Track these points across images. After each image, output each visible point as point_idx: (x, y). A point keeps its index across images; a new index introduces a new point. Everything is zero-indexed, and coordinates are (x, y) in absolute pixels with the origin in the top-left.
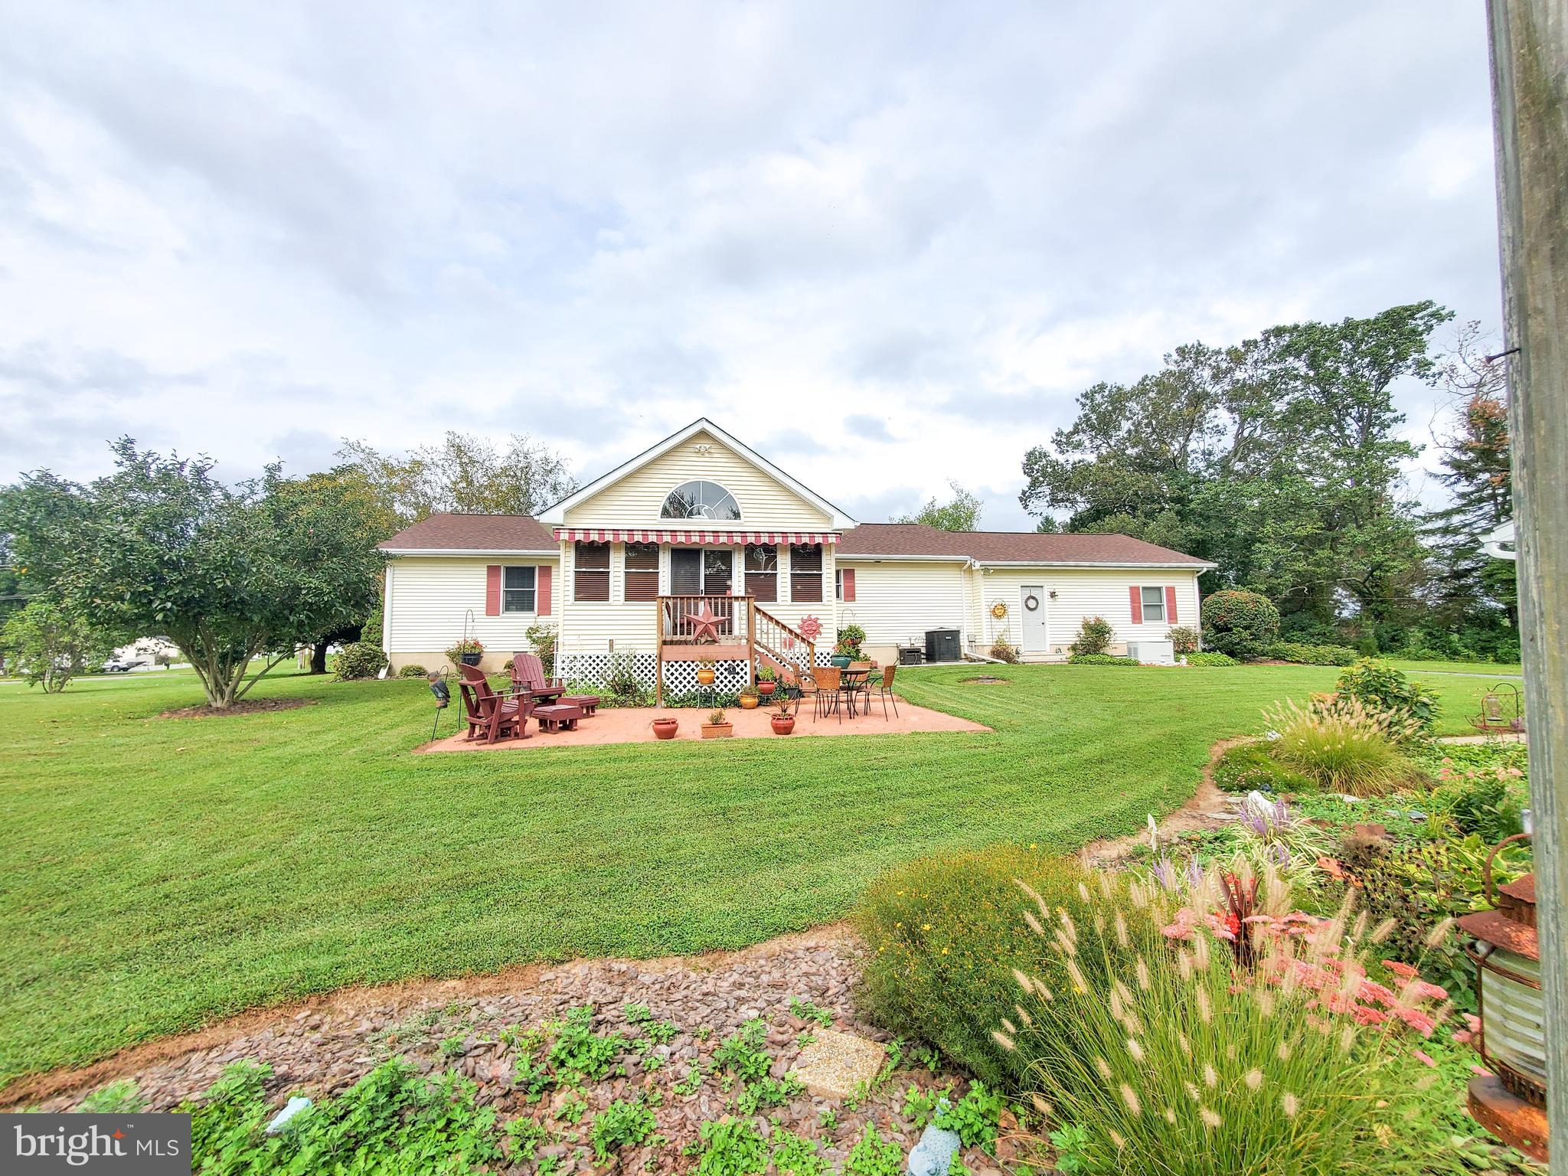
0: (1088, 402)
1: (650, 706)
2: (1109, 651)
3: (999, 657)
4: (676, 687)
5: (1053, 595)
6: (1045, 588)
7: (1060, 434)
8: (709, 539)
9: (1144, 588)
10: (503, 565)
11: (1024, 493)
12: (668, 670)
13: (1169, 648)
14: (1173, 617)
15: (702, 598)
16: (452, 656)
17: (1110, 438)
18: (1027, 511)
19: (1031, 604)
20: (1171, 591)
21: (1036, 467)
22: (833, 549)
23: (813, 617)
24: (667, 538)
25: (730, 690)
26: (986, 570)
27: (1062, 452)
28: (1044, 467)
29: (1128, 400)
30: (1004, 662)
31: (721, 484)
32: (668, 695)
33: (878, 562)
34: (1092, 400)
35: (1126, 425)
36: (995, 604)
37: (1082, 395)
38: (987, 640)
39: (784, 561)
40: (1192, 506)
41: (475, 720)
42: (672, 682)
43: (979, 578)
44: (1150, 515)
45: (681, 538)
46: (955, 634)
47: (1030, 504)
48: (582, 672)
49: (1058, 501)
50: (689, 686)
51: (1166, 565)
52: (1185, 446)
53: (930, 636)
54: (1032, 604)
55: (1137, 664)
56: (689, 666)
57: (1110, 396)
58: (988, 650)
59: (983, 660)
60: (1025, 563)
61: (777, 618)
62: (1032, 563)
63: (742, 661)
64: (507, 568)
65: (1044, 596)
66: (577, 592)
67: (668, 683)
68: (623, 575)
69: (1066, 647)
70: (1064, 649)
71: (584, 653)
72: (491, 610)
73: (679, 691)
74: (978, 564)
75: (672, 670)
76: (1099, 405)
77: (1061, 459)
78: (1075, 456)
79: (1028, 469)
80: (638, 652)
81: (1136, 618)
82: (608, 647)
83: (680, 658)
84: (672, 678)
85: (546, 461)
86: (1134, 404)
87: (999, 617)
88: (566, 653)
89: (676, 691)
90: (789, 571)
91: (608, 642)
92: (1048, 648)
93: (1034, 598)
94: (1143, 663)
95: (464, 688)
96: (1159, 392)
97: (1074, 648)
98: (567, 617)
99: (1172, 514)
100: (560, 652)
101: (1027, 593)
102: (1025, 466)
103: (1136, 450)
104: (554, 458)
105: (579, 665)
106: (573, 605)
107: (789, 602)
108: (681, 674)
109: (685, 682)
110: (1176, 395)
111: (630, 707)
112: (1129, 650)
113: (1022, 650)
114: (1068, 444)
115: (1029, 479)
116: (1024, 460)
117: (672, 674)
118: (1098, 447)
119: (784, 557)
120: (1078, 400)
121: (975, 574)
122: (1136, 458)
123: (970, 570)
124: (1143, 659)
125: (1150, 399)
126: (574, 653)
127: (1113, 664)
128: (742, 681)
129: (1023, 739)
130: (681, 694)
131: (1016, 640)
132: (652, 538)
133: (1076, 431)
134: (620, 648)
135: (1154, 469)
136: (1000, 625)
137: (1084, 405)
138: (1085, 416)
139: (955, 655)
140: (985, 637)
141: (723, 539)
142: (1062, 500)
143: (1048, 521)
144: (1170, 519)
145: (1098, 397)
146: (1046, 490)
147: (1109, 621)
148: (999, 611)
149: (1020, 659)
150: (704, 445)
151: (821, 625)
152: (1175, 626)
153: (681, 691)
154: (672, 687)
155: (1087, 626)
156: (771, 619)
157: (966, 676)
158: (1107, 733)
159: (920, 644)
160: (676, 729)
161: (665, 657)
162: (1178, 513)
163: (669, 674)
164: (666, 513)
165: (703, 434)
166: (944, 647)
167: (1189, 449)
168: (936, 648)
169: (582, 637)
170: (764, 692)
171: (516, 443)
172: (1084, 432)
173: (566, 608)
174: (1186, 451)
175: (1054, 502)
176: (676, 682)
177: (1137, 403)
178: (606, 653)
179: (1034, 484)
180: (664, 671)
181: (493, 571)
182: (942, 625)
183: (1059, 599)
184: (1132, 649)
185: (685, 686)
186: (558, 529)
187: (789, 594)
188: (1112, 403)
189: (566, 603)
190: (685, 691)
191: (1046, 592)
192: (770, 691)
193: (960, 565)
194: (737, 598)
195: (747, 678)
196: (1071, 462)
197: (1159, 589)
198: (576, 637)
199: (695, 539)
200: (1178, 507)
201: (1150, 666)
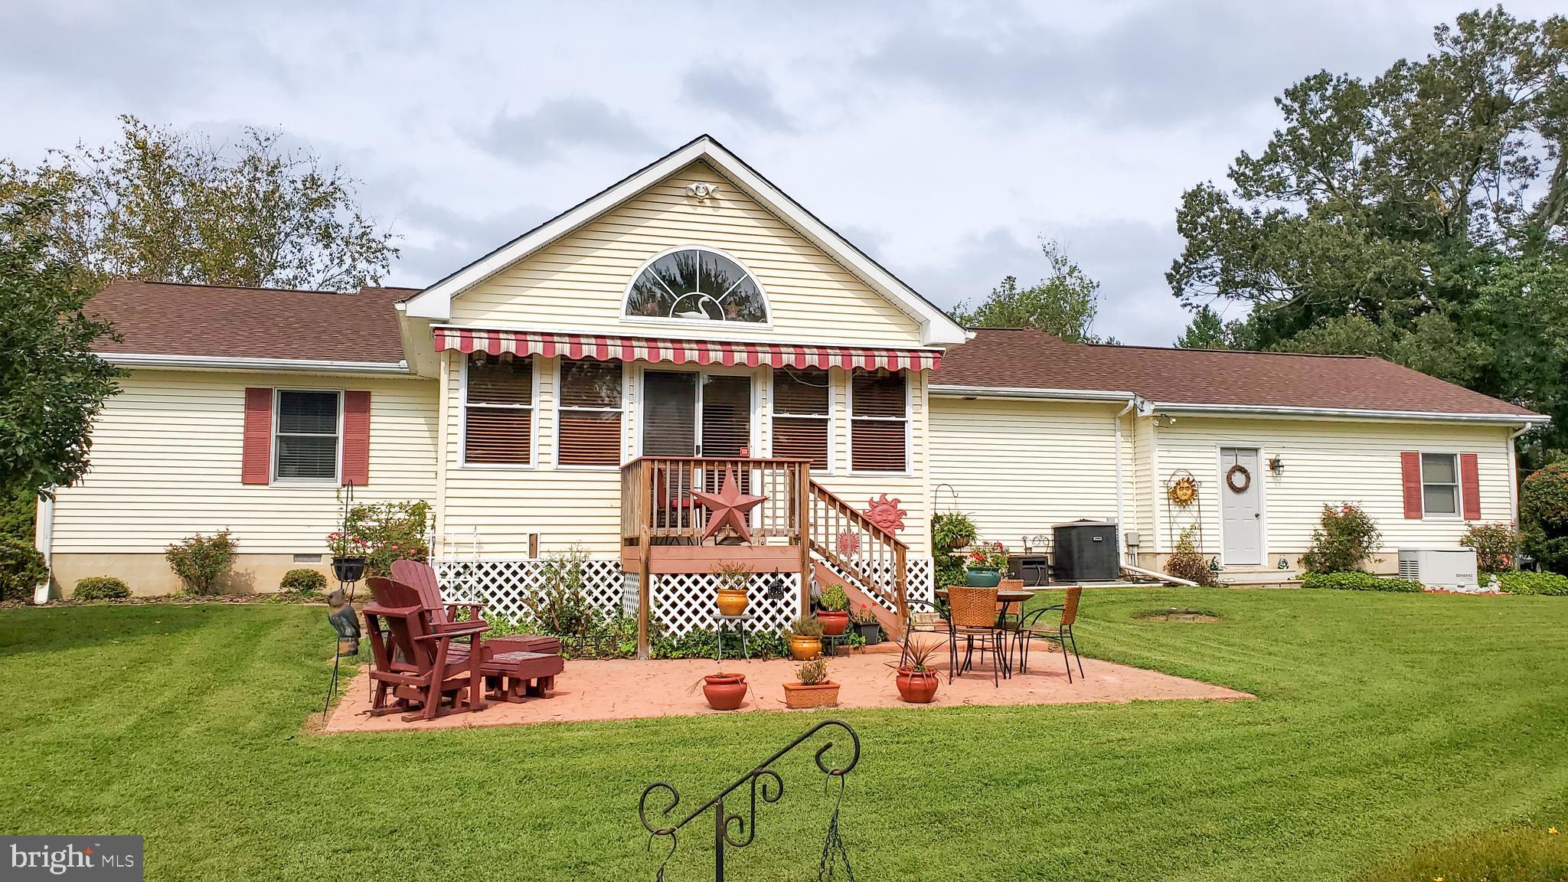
0: (1296, 106)
1: (624, 656)
2: (1369, 566)
3: (1183, 575)
4: (674, 620)
5: (1275, 465)
6: (1262, 452)
7: (1244, 160)
8: (716, 356)
9: (1425, 456)
10: (277, 387)
11: (1177, 266)
12: (659, 590)
13: (1470, 562)
14: (1473, 508)
15: (698, 463)
16: (177, 558)
17: (1332, 173)
18: (1179, 301)
19: (1238, 482)
20: (1471, 461)
21: (1203, 220)
22: (925, 379)
23: (889, 498)
24: (641, 352)
25: (766, 626)
26: (1163, 419)
27: (1248, 196)
28: (1215, 223)
29: (1368, 104)
30: (1193, 584)
31: (732, 256)
32: (659, 635)
33: (970, 399)
34: (1303, 106)
35: (1361, 150)
36: (1176, 479)
37: (1287, 93)
38: (1163, 542)
39: (841, 399)
40: (1478, 305)
41: (388, 676)
42: (666, 612)
43: (1148, 432)
44: (1403, 319)
45: (667, 354)
46: (1109, 531)
47: (1187, 289)
48: (478, 594)
49: (1237, 285)
50: (696, 620)
51: (1465, 416)
52: (1464, 193)
53: (1063, 534)
54: (1239, 480)
55: (1417, 589)
56: (696, 583)
57: (1335, 96)
58: (1163, 561)
59: (1155, 580)
60: (1231, 407)
61: (842, 497)
62: (1243, 407)
63: (788, 575)
64: (286, 396)
65: (1259, 466)
66: (469, 444)
67: (659, 613)
68: (555, 416)
69: (1295, 558)
70: (1292, 561)
71: (483, 558)
72: (253, 473)
73: (677, 629)
74: (1149, 408)
75: (667, 590)
76: (1316, 113)
77: (1248, 207)
78: (1268, 205)
79: (1186, 223)
80: (592, 558)
81: (1412, 509)
82: (526, 547)
83: (682, 568)
84: (667, 605)
85: (313, 181)
86: (1378, 113)
87: (1183, 503)
88: (451, 559)
89: (674, 627)
90: (848, 414)
91: (526, 539)
92: (1265, 562)
93: (1243, 470)
94: (1428, 588)
95: (372, 618)
96: (1422, 95)
97: (1308, 560)
98: (450, 493)
99: (1441, 319)
100: (439, 558)
101: (1231, 461)
102: (1181, 216)
103: (1380, 198)
104: (327, 178)
105: (472, 581)
106: (463, 469)
107: (849, 471)
108: (681, 597)
109: (688, 612)
110: (1451, 104)
111: (590, 657)
112: (1402, 564)
113: (1221, 562)
114: (1260, 181)
115: (1186, 241)
116: (1180, 204)
117: (667, 598)
118: (1310, 187)
119: (841, 390)
120: (1278, 101)
121: (1141, 424)
122: (1377, 213)
123: (1132, 418)
124: (1428, 578)
125: (1406, 103)
126: (465, 558)
127: (1379, 588)
128: (787, 611)
129: (1316, 712)
130: (681, 634)
131: (1212, 544)
132: (615, 351)
133: (1271, 158)
134: (552, 548)
135: (1407, 233)
136: (1185, 519)
137: (1288, 111)
138: (1291, 131)
139: (1111, 570)
140: (1159, 538)
141: (740, 357)
142: (1245, 284)
143: (1207, 320)
144: (1441, 328)
145: (1315, 97)
146: (1215, 262)
147: (1370, 510)
148: (1183, 493)
149: (1221, 578)
150: (704, 185)
151: (904, 513)
152: (1477, 524)
153: (681, 627)
154: (666, 620)
155: (1329, 520)
156: (833, 500)
157: (1144, 607)
158: (1438, 702)
159: (1043, 548)
160: (743, 692)
161: (655, 567)
162: (1454, 317)
163: (660, 597)
164: (635, 307)
165: (703, 165)
166: (1088, 555)
167: (1471, 199)
168: (1076, 556)
169: (480, 529)
170: (829, 630)
171: (255, 144)
172: (1287, 159)
173: (451, 475)
174: (1464, 203)
175: (1228, 287)
176: (674, 612)
177: (1385, 112)
178: (524, 558)
179: (1195, 252)
180: (652, 592)
181: (256, 399)
182: (1085, 515)
183: (1287, 471)
184: (1407, 561)
185: (688, 620)
186: (439, 330)
187: (849, 456)
188: (1337, 110)
189: (451, 466)
190: (688, 627)
191: (1265, 456)
192: (838, 629)
193: (1113, 408)
194: (758, 463)
195: (797, 604)
196: (1264, 214)
197: (1450, 458)
198: (471, 529)
199: (692, 355)
200: (1452, 306)
201: (1439, 593)
